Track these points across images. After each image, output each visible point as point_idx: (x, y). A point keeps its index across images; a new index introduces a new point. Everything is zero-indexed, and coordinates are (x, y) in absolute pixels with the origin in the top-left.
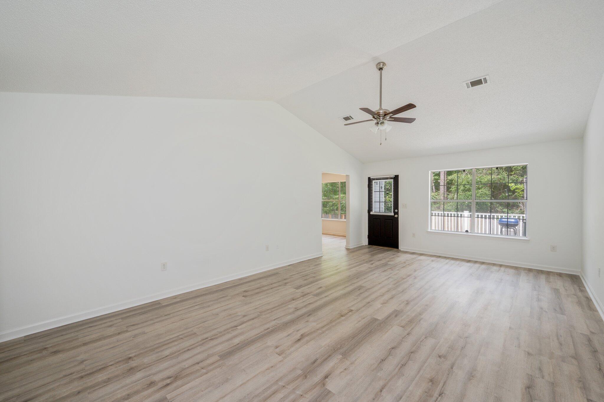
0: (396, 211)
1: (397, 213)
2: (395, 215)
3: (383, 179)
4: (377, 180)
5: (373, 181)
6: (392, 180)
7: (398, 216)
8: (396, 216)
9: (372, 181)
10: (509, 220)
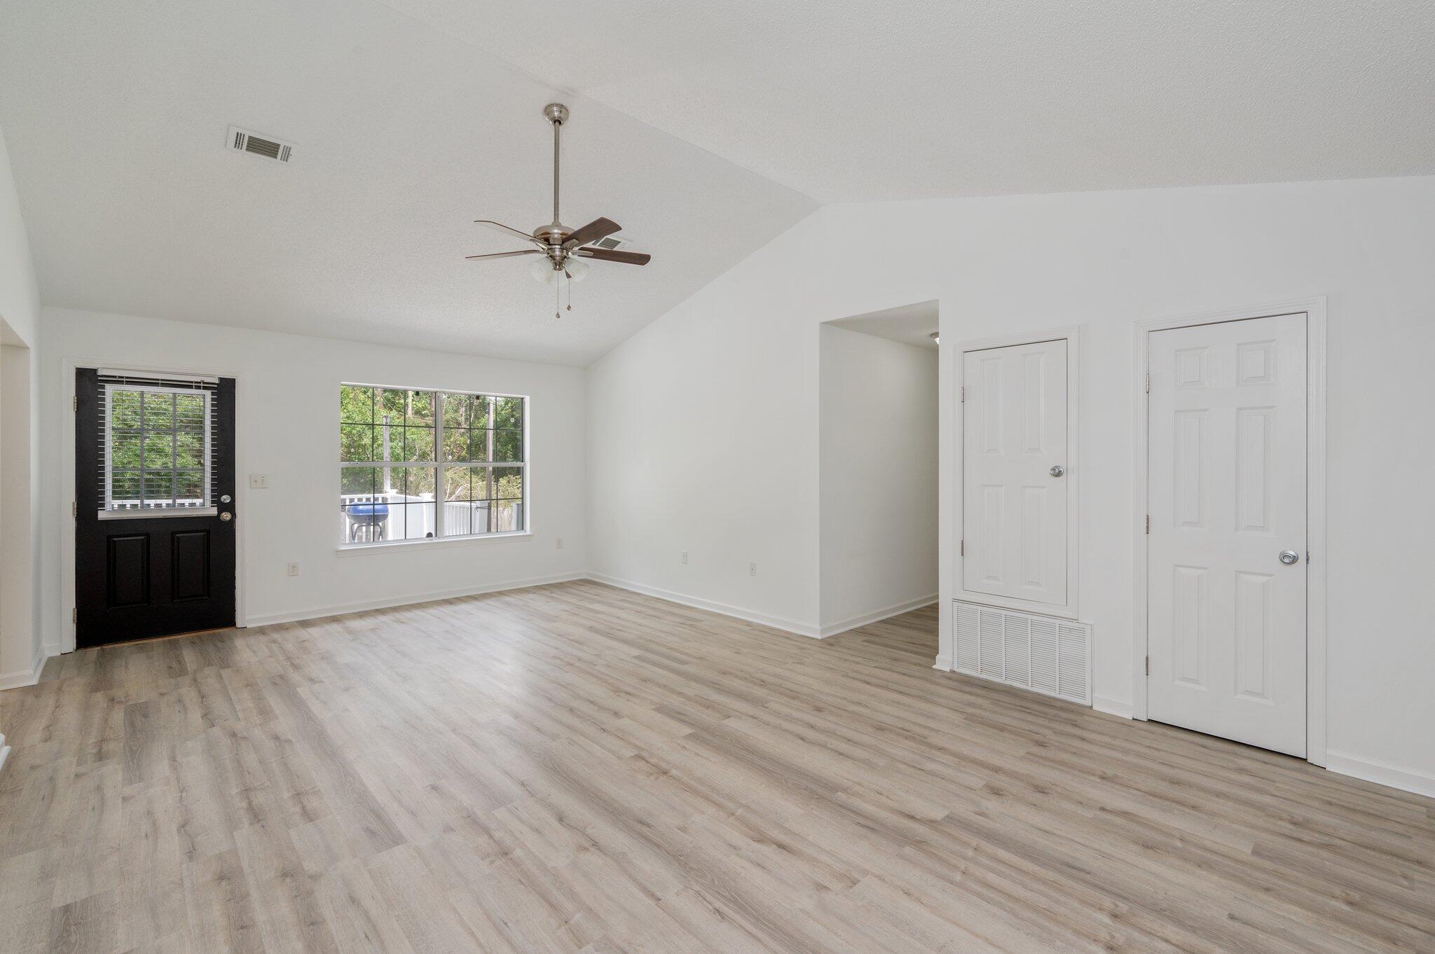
0: (226, 499)
1: (231, 507)
2: (220, 512)
3: (164, 385)
4: (128, 383)
5: (108, 386)
6: (208, 393)
7: (234, 515)
8: (226, 516)
9: (103, 387)
10: (376, 506)
